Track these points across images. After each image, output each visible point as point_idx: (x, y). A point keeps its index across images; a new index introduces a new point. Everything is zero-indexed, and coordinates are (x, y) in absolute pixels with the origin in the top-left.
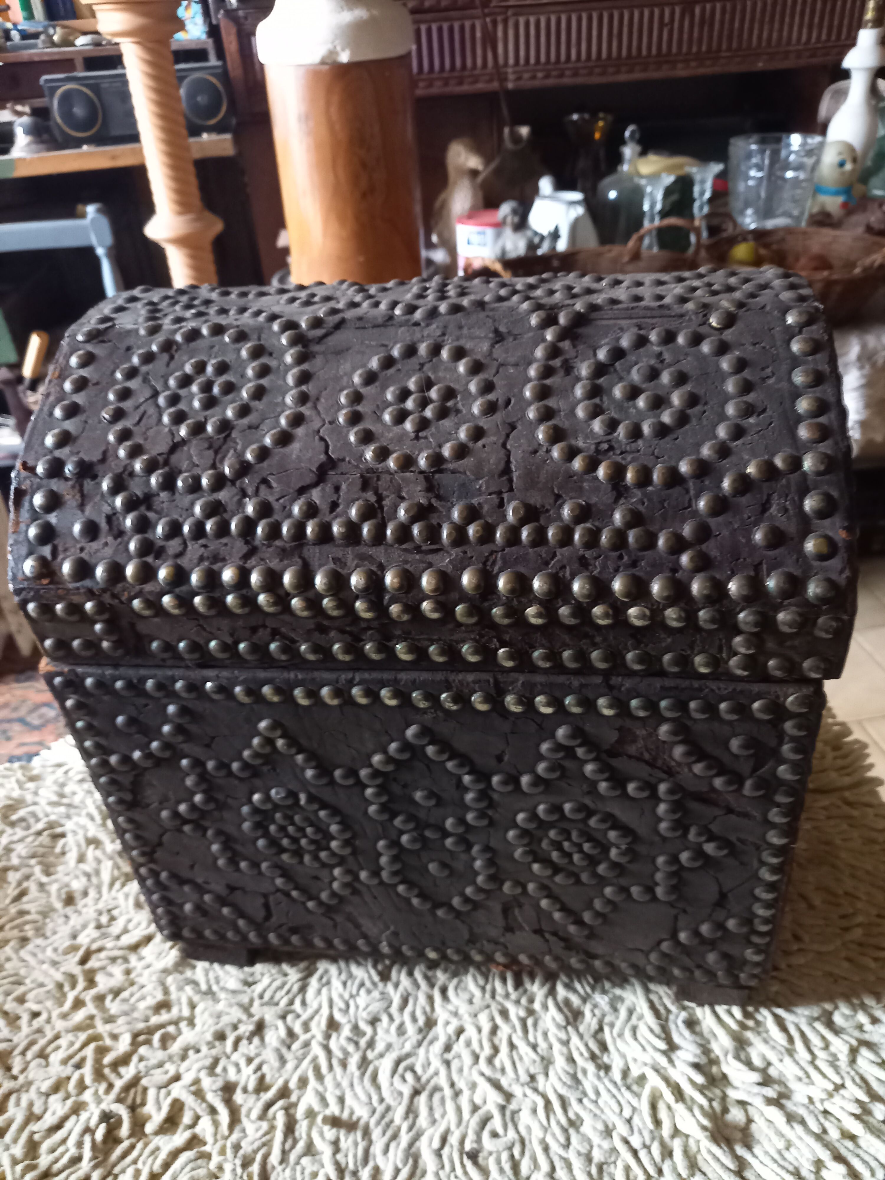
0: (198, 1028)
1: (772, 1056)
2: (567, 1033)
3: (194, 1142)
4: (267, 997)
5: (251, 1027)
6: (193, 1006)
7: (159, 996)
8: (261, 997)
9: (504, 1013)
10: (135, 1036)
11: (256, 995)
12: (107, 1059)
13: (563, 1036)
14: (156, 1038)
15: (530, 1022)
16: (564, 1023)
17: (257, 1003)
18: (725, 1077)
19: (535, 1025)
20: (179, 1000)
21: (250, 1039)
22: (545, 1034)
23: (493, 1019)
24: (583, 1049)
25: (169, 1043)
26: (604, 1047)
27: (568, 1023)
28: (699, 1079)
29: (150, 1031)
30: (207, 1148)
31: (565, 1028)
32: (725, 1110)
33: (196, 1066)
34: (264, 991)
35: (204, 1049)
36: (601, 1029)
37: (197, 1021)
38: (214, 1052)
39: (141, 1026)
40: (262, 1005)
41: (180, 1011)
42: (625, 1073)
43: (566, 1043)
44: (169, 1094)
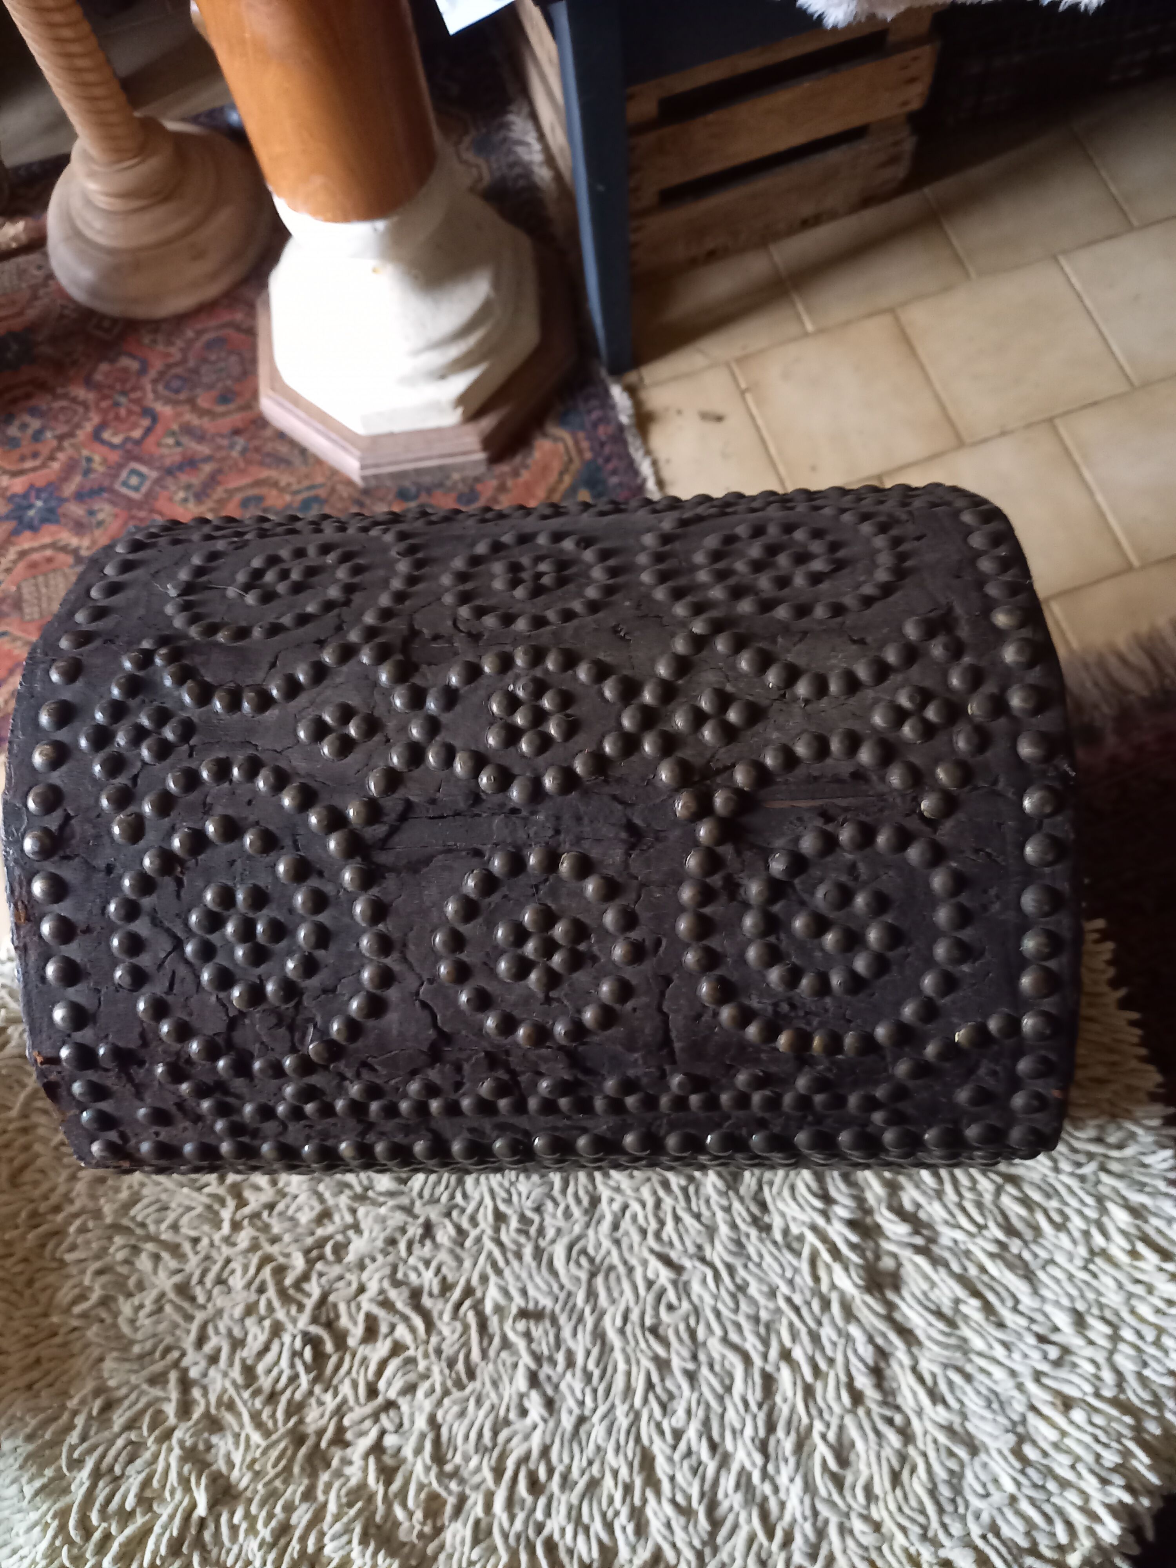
0: (366, 1234)
1: (921, 1200)
2: (729, 1199)
3: (397, 1348)
4: (426, 1194)
5: (420, 1231)
6: (354, 1211)
7: (318, 1208)
8: (420, 1195)
9: (666, 1185)
10: (307, 1252)
11: (415, 1193)
12: (288, 1281)
13: (725, 1202)
14: (328, 1249)
15: (691, 1189)
16: (724, 1189)
17: (418, 1203)
18: (878, 1226)
19: (697, 1192)
20: (337, 1206)
21: (422, 1242)
22: (708, 1202)
23: (655, 1193)
24: (745, 1214)
25: (342, 1253)
26: (763, 1206)
27: (729, 1187)
28: (854, 1238)
29: (321, 1244)
30: (411, 1352)
31: (726, 1193)
32: (878, 1257)
33: (377, 1276)
34: (422, 1190)
35: (380, 1258)
36: (760, 1188)
37: (363, 1226)
38: (390, 1258)
39: (309, 1241)
40: (424, 1205)
41: (342, 1218)
42: (786, 1232)
43: (728, 1210)
44: (359, 1308)
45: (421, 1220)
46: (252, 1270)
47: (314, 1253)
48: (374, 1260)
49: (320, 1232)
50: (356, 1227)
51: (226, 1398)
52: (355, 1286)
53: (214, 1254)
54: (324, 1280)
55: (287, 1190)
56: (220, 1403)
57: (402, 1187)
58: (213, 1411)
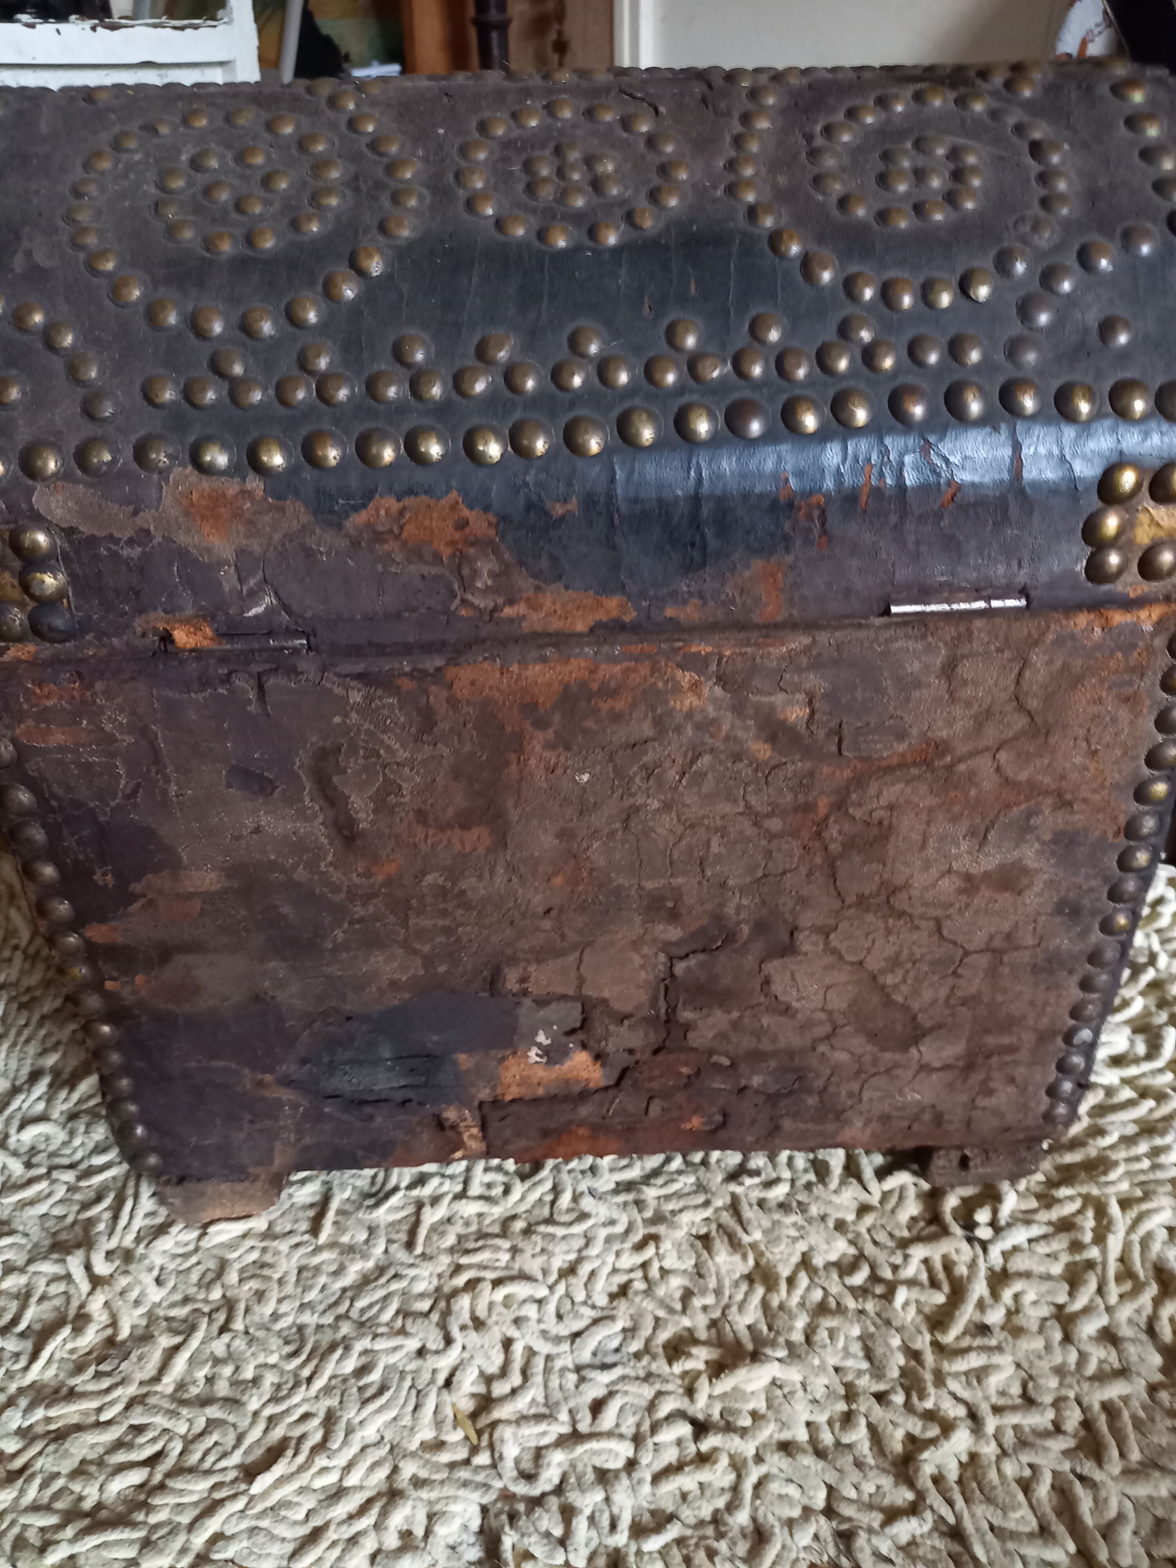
45: (733, 1187)
46: (974, 1361)
47: (879, 1290)
48: (823, 1218)
49: (851, 1304)
50: (805, 1262)
51: (1128, 1286)
52: (869, 1220)
53: (1009, 1438)
54: (898, 1259)
55: (842, 1391)
56: (1138, 1288)
57: (714, 1233)
58: (1153, 1289)
